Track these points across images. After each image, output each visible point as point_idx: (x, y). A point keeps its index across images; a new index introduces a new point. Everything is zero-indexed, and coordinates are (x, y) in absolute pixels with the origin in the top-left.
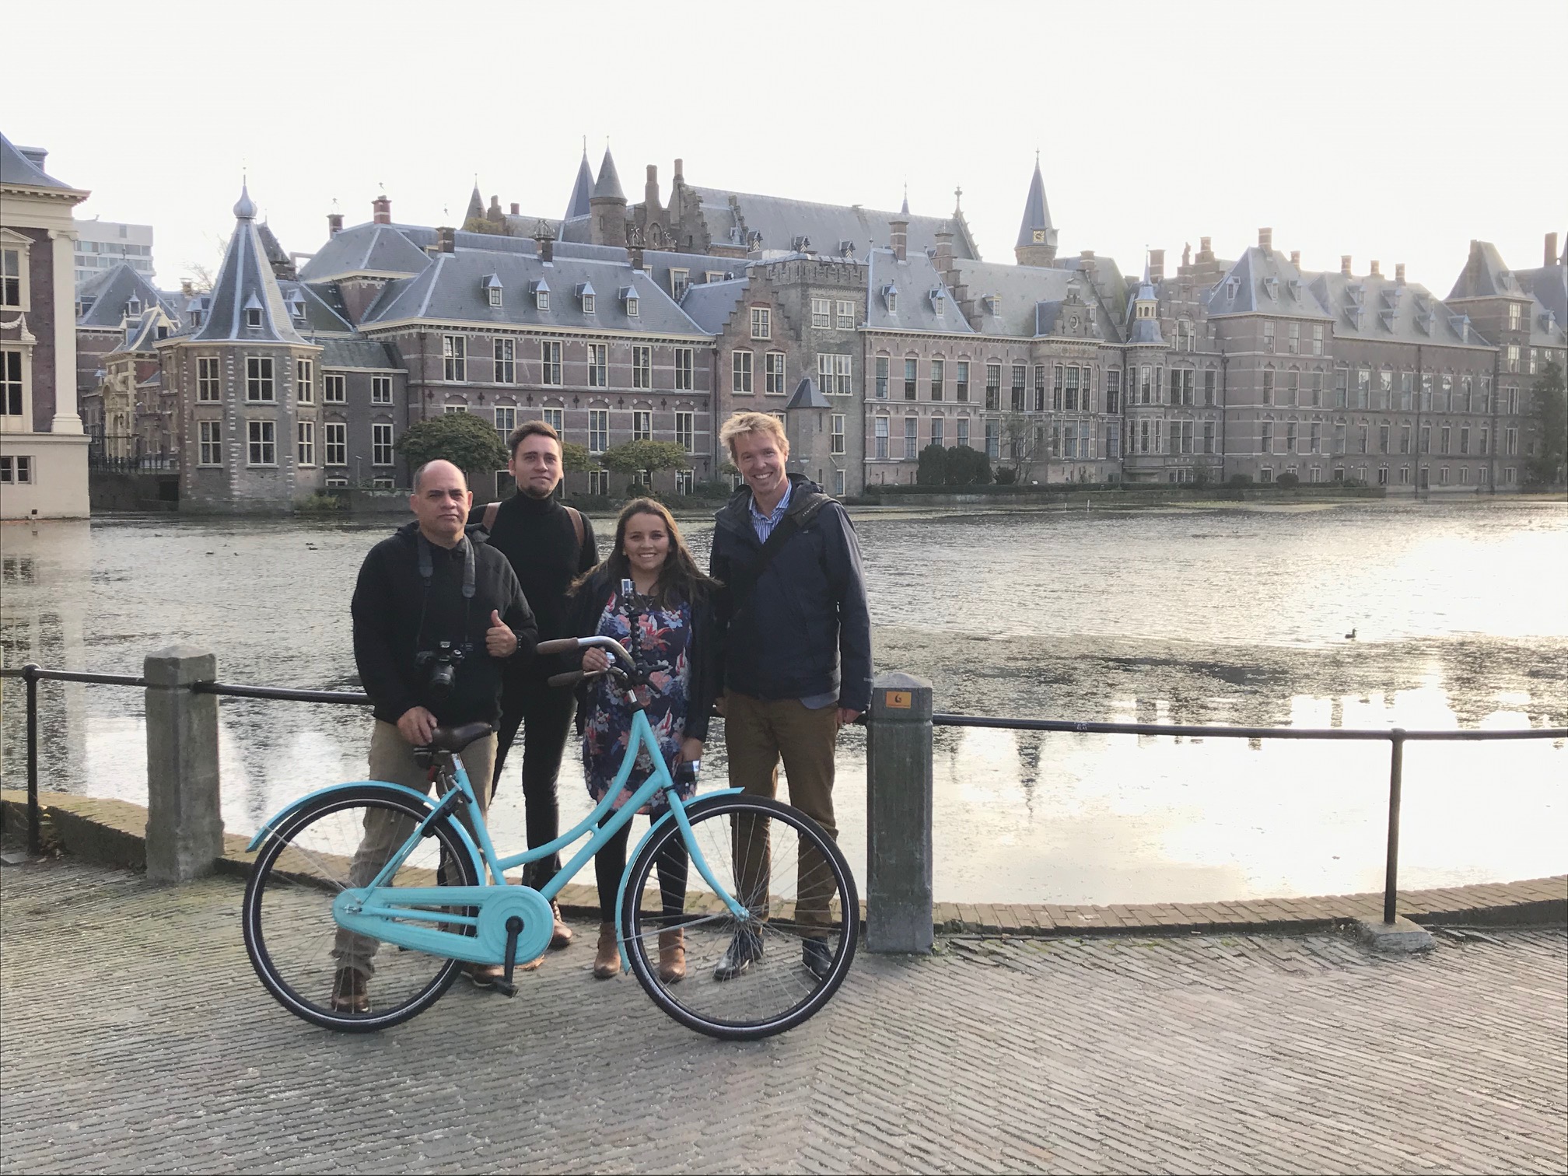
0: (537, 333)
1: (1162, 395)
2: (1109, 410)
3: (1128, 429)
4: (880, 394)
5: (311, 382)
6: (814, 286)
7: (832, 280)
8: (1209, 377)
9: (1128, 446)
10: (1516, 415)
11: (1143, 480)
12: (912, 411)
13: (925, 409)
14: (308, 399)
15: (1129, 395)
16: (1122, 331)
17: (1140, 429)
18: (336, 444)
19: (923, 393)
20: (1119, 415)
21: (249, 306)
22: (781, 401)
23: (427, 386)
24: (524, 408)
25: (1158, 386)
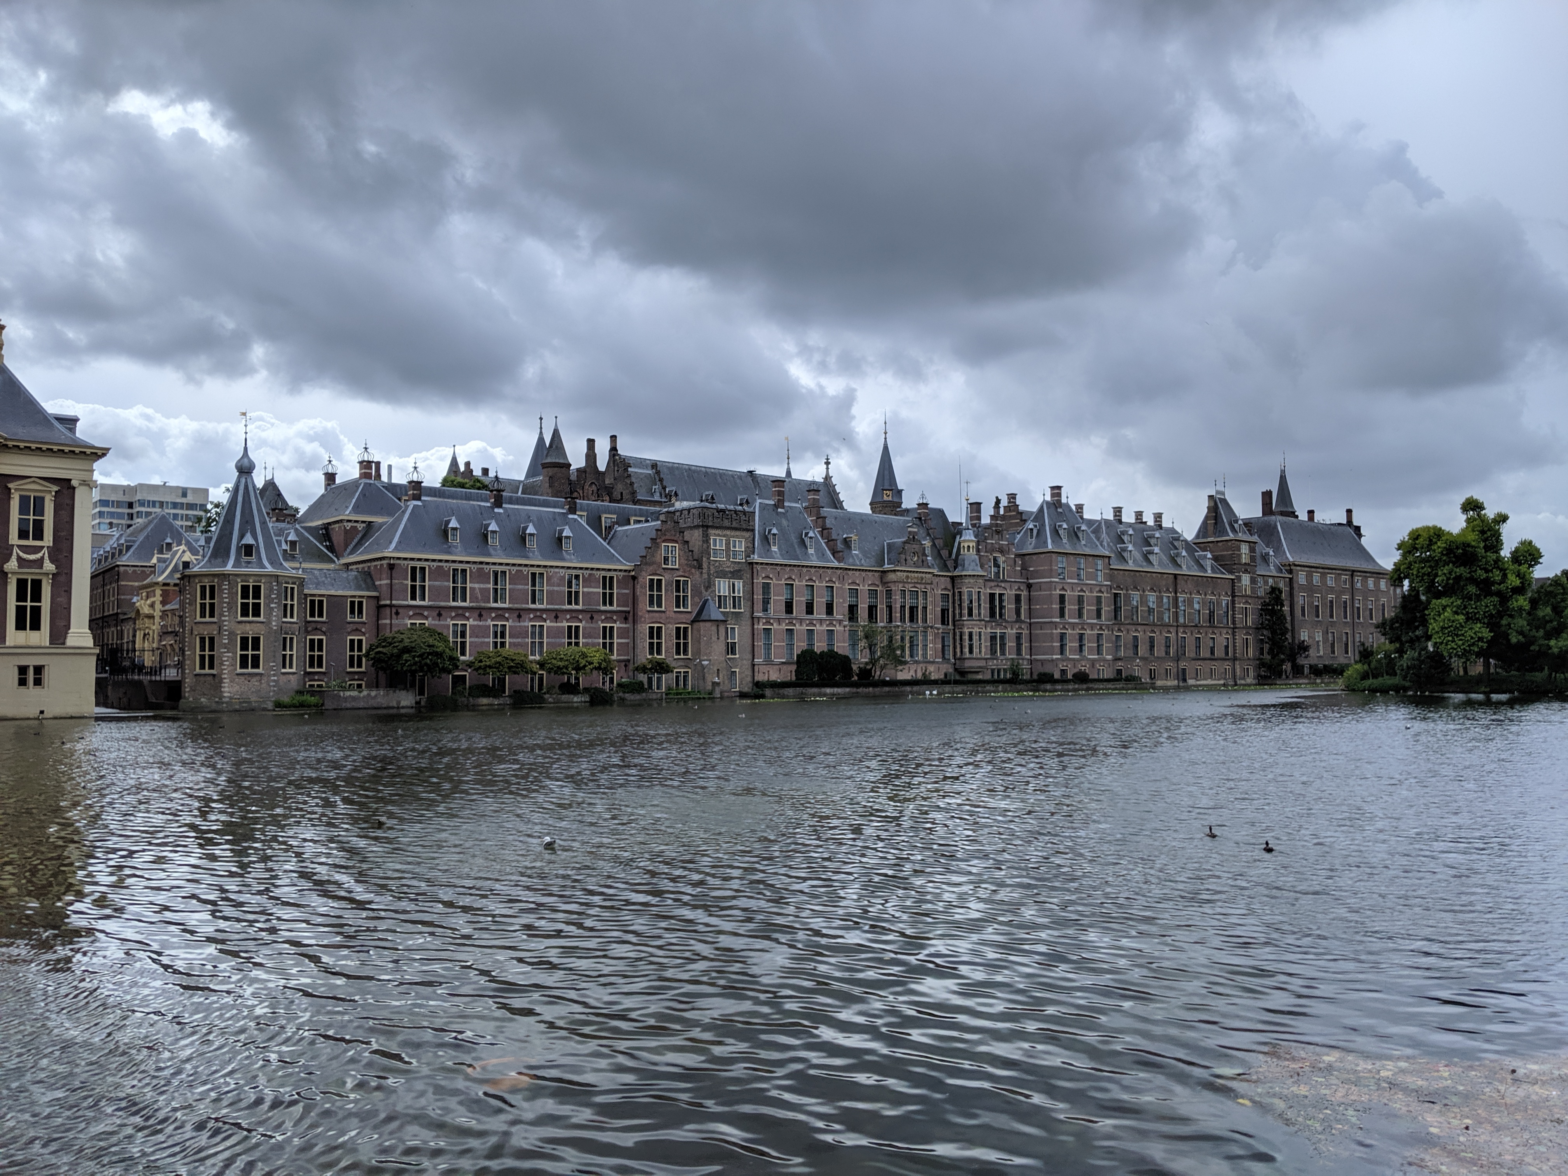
0: (488, 563)
1: (982, 612)
2: (943, 623)
3: (958, 638)
4: (765, 610)
5: (295, 602)
6: (713, 527)
7: (726, 523)
8: (1018, 598)
9: (958, 650)
10: (1250, 627)
11: (971, 677)
12: (791, 623)
13: (801, 621)
14: (292, 617)
15: (957, 612)
16: (950, 564)
17: (966, 637)
18: (316, 653)
19: (799, 609)
20: (951, 627)
21: (244, 542)
22: (688, 616)
23: (394, 606)
24: (476, 623)
25: (979, 605)
